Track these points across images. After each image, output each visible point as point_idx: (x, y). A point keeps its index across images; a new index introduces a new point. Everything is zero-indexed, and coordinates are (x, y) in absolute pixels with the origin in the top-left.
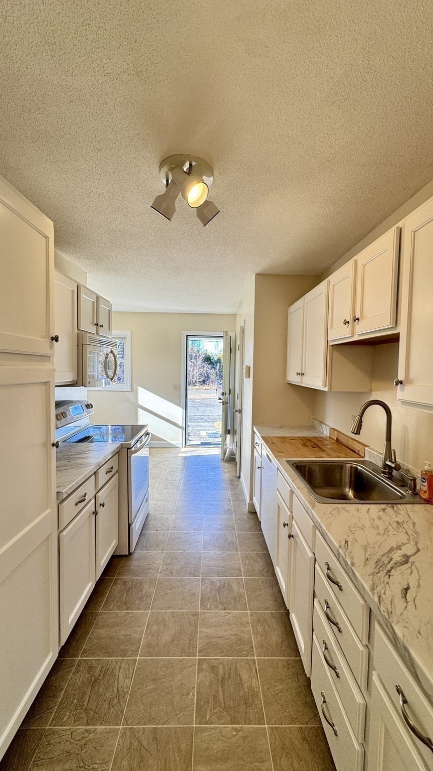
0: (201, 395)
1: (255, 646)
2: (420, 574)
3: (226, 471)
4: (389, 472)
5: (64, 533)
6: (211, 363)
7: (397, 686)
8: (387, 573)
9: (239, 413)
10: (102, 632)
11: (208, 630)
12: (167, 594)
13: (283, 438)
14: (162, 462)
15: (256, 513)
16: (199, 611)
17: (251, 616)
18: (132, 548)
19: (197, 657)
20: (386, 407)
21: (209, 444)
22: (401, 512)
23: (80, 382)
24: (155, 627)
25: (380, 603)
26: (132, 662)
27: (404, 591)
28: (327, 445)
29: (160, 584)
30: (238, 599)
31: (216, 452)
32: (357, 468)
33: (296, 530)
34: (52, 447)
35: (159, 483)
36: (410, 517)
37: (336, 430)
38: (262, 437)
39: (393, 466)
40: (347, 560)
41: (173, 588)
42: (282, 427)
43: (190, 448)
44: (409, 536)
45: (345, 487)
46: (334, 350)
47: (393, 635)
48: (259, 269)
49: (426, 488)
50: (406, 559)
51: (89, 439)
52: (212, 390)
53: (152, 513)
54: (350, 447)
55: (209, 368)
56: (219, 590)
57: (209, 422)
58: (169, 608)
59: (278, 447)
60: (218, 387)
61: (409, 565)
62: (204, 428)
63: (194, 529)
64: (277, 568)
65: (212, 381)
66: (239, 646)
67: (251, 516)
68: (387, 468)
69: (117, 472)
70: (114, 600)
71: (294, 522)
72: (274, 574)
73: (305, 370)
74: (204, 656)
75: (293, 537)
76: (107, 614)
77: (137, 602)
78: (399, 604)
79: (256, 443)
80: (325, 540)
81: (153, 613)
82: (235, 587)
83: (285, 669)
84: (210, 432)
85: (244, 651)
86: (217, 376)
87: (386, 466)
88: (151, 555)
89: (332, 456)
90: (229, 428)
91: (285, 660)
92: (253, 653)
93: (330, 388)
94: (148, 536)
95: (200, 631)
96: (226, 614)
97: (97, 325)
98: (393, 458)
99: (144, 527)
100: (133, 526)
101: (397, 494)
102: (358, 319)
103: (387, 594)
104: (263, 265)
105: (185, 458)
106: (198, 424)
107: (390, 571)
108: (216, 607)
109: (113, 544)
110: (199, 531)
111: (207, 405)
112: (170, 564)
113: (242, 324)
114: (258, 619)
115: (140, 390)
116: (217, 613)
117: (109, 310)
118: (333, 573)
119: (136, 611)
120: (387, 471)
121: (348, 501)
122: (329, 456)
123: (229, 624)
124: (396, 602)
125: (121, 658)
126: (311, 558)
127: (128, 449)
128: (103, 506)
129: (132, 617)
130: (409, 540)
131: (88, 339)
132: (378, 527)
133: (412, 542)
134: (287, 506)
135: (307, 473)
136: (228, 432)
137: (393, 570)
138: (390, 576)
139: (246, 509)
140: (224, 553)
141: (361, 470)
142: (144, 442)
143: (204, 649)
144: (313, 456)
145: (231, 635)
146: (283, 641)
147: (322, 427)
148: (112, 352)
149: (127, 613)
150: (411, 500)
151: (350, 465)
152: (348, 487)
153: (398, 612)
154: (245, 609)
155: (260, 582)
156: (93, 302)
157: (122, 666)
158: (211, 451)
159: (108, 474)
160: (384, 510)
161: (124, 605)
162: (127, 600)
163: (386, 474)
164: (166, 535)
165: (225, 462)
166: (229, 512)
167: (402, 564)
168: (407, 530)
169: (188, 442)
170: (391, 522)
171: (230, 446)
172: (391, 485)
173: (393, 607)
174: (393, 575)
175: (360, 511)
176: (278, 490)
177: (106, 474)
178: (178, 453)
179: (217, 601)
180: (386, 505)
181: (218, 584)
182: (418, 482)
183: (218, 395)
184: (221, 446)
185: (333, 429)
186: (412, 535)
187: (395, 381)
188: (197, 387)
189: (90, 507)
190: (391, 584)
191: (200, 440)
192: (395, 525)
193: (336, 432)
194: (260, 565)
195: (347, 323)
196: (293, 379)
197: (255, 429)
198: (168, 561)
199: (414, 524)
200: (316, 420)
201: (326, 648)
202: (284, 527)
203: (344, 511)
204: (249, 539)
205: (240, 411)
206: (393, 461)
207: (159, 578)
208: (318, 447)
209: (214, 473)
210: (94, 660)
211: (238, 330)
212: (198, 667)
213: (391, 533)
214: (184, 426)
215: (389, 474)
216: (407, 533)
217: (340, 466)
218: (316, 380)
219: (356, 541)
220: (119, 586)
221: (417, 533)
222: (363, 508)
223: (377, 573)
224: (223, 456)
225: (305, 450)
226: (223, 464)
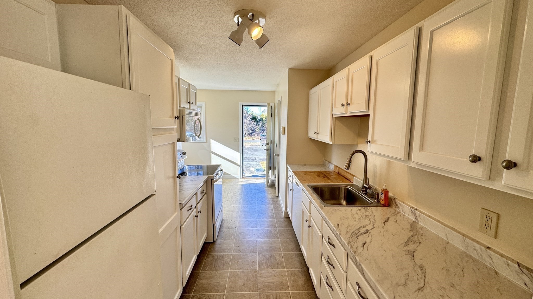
0: (249, 143)
1: (290, 286)
2: (373, 237)
3: (269, 193)
4: (365, 190)
5: (183, 226)
6: (256, 121)
7: (357, 283)
8: (356, 237)
9: (278, 156)
10: (203, 281)
11: (263, 279)
12: (238, 262)
13: (306, 172)
14: (228, 188)
15: (289, 217)
16: (258, 270)
17: (287, 272)
18: (215, 238)
19: (258, 292)
20: (364, 154)
21: (257, 176)
22: (369, 211)
23: (181, 139)
24: (233, 278)
25: (351, 249)
26: (222, 295)
27: (363, 244)
28: (332, 176)
29: (234, 257)
30: (279, 264)
31: (262, 181)
32: (348, 189)
33: (313, 223)
34: (177, 178)
35: (228, 200)
36: (373, 213)
37: (338, 167)
38: (293, 171)
39: (367, 187)
40: (338, 232)
41: (241, 259)
42: (305, 165)
43: (245, 179)
44: (371, 221)
45: (341, 200)
46: (336, 119)
47: (355, 261)
48: (291, 66)
49: (383, 198)
50: (367, 231)
51: (184, 174)
52: (257, 139)
53: (225, 218)
54: (345, 177)
55: (254, 124)
56: (268, 259)
57: (256, 162)
58: (240, 269)
59: (303, 177)
60: (262, 137)
61: (368, 234)
62: (253, 166)
63: (252, 227)
64: (302, 246)
65: (257, 134)
66: (281, 286)
67: (286, 219)
68: (364, 188)
69: (205, 193)
70: (208, 265)
71: (311, 219)
72: (300, 250)
73: (319, 131)
74: (262, 291)
75: (311, 227)
76: (204, 273)
77: (222, 266)
78: (360, 249)
79: (289, 175)
80: (328, 225)
81: (231, 272)
82: (277, 258)
83: (306, 296)
84: (257, 168)
85: (284, 289)
86: (260, 129)
87: (364, 187)
88: (227, 242)
89: (334, 182)
90: (271, 166)
91: (306, 292)
92: (288, 289)
93: (334, 142)
94: (223, 231)
95: (258, 280)
96: (273, 271)
97: (189, 103)
98: (368, 182)
99: (221, 226)
100: (216, 225)
101: (369, 202)
102: (349, 104)
103: (355, 245)
104: (294, 63)
105: (243, 185)
106: (248, 163)
107: (358, 236)
108: (267, 268)
109: (205, 235)
110: (254, 228)
111: (254, 150)
112: (239, 246)
113: (280, 99)
114: (291, 273)
115: (212, 141)
116: (268, 271)
117: (196, 92)
118: (331, 241)
119: (221, 271)
120: (364, 190)
121: (341, 206)
122: (333, 182)
123: (275, 276)
124: (359, 248)
125: (216, 293)
126: (320, 236)
127: (212, 179)
128: (200, 213)
129: (219, 274)
130: (370, 223)
131: (185, 113)
132: (355, 218)
133: (372, 224)
134: (308, 211)
135: (319, 192)
136: (270, 168)
137: (360, 236)
138: (357, 238)
139: (283, 215)
140: (270, 240)
141: (350, 189)
142: (220, 175)
143: (262, 288)
144: (323, 182)
145: (276, 281)
146: (305, 284)
147: (329, 165)
148: (198, 119)
149: (217, 272)
150: (376, 205)
151: (344, 187)
152: (343, 200)
153: (359, 252)
154: (284, 268)
155: (292, 255)
156: (187, 89)
157: (217, 297)
158: (259, 180)
159: (202, 194)
160: (360, 210)
161: (214, 268)
162: (215, 265)
163: (364, 192)
164: (235, 231)
165: (268, 187)
166: (272, 217)
167: (365, 234)
168: (370, 219)
169: (244, 175)
170: (362, 216)
171: (271, 177)
172: (365, 197)
173: (357, 250)
174: (359, 238)
175: (347, 210)
176: (302, 202)
177: (201, 194)
178: (238, 182)
179: (267, 265)
180: (361, 207)
181: (268, 256)
182: (380, 195)
183: (261, 143)
184: (266, 177)
185: (336, 166)
186: (372, 221)
187: (366, 141)
188: (247, 138)
189: (194, 213)
190: (357, 242)
191: (251, 174)
192: (364, 217)
193: (337, 168)
194: (292, 246)
195: (343, 105)
196: (312, 135)
197: (288, 167)
198: (237, 245)
199: (374, 216)
200: (326, 160)
201: (327, 279)
202: (306, 222)
203: (338, 210)
204: (285, 232)
205: (278, 155)
206: (368, 184)
207: (233, 254)
208: (326, 177)
209: (261, 194)
210: (201, 295)
211: (277, 103)
212: (259, 297)
213: (361, 220)
214: (241, 165)
215: (365, 192)
216: (370, 220)
217: (339, 188)
218: (325, 138)
219: (343, 224)
220: (210, 259)
221: (375, 220)
222: (349, 209)
223: (352, 237)
224: (267, 184)
225: (318, 178)
226: (267, 188)
